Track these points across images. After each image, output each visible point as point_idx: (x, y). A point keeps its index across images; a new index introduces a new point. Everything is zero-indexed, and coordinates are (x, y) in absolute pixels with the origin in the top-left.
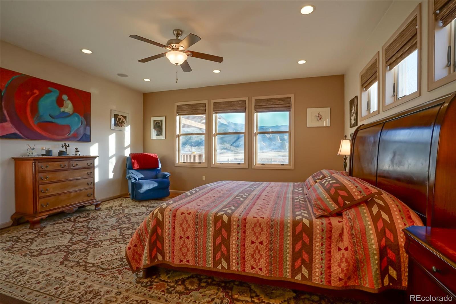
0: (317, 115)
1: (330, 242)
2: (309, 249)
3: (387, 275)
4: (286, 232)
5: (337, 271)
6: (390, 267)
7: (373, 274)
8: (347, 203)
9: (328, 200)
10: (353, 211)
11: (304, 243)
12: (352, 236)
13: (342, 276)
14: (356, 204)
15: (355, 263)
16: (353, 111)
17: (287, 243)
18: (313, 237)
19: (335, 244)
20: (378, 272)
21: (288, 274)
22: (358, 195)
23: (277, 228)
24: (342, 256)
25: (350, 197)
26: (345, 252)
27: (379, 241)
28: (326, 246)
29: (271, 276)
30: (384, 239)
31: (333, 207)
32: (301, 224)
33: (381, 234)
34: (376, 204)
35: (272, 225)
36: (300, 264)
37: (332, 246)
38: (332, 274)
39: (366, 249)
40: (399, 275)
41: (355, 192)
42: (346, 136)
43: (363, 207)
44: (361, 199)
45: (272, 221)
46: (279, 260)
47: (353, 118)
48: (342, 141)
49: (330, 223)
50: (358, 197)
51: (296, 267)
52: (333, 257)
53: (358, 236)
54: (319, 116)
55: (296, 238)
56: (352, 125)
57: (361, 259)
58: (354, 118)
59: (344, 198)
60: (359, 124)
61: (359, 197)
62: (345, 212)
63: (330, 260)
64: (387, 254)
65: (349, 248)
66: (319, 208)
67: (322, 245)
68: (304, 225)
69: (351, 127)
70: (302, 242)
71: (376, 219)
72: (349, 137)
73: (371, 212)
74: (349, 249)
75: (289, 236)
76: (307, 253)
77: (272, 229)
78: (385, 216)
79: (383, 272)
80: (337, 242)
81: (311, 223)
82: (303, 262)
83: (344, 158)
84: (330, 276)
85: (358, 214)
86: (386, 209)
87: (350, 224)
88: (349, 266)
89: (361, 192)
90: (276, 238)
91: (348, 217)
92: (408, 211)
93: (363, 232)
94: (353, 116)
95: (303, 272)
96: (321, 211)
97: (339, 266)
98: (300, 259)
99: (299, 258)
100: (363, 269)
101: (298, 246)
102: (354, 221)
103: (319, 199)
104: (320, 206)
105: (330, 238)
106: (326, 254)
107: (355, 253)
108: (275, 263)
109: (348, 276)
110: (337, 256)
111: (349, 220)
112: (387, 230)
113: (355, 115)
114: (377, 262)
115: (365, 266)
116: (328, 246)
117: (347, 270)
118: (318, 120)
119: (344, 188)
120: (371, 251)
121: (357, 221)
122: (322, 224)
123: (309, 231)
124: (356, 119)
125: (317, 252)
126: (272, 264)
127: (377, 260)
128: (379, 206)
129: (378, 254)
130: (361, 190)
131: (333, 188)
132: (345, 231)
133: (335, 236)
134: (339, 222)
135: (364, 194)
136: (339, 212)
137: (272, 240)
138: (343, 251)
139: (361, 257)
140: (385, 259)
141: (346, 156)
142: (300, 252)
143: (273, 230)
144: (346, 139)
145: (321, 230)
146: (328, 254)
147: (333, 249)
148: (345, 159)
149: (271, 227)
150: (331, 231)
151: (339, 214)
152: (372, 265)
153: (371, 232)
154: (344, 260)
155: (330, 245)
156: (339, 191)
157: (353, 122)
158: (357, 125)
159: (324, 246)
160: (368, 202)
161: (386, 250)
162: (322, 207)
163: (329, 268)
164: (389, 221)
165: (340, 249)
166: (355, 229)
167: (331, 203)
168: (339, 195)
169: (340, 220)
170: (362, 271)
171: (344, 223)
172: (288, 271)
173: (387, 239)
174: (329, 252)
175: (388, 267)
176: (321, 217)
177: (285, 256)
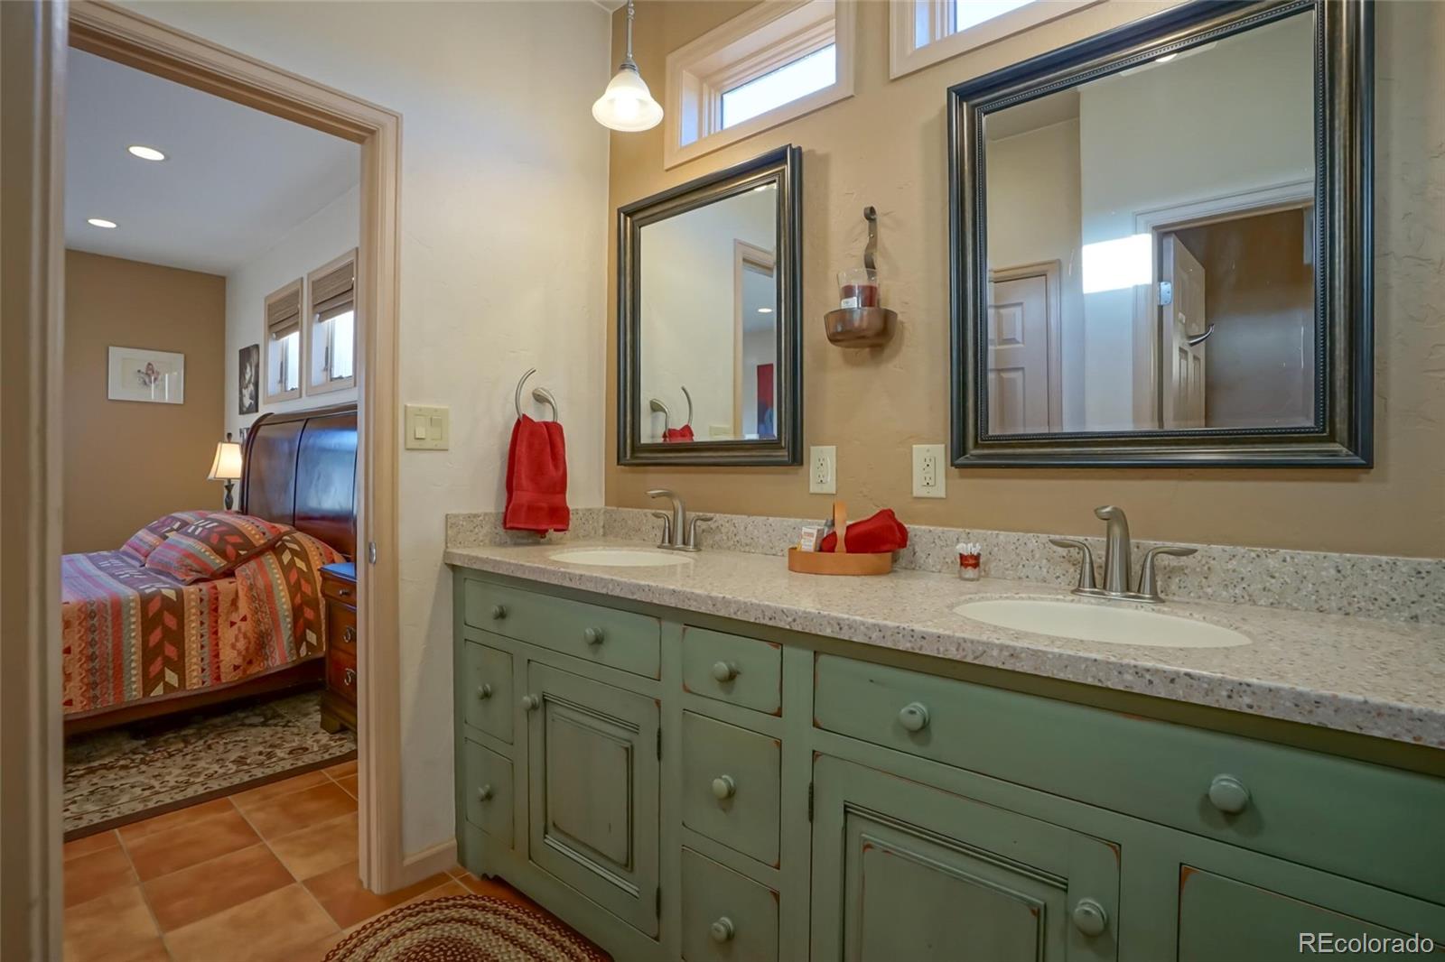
0: (144, 370)
1: (215, 616)
2: (177, 638)
3: (304, 643)
4: (128, 618)
5: (229, 657)
6: (308, 631)
7: (285, 643)
8: (242, 553)
9: (207, 553)
10: (253, 564)
11: (166, 630)
12: (252, 599)
13: (238, 661)
14: (257, 553)
15: (258, 639)
16: (247, 377)
17: (130, 637)
18: (183, 616)
19: (224, 618)
20: (291, 639)
21: (134, 693)
22: (259, 539)
23: (105, 615)
24: (237, 632)
25: (247, 543)
26: (243, 624)
27: (292, 599)
28: (209, 625)
29: (96, 708)
30: (299, 595)
31: (218, 562)
32: (158, 598)
33: (294, 589)
34: (287, 551)
35: (92, 611)
36: (161, 667)
37: (219, 621)
38: (221, 665)
39: (274, 613)
40: (319, 639)
41: (255, 534)
42: (229, 435)
43: (269, 557)
44: (265, 544)
45: (92, 605)
46: (114, 673)
47: (247, 393)
48: (219, 445)
49: (215, 588)
50: (259, 541)
51: (152, 674)
52: (222, 638)
53: (261, 597)
54: (150, 372)
55: (149, 623)
56: (245, 409)
57: (267, 630)
58: (251, 394)
59: (237, 547)
60: (263, 410)
61: (262, 542)
62: (239, 569)
63: (217, 645)
64: (303, 613)
65: (249, 616)
66: (191, 570)
67: (202, 623)
68: (165, 599)
69: (242, 412)
70: (163, 628)
71: (287, 569)
72: (236, 436)
73: (281, 562)
74: (249, 619)
75: (134, 623)
76: (173, 645)
77: (93, 618)
78: (300, 564)
79: (299, 639)
80: (229, 613)
81: (180, 594)
82: (168, 662)
83: (226, 487)
84: (218, 667)
85: (261, 567)
86: (303, 555)
87: (249, 582)
88: (250, 643)
89: (264, 534)
90: (103, 634)
91: (244, 573)
92: (332, 553)
93: (269, 590)
94: (247, 387)
95: (167, 679)
96: (194, 573)
97: (233, 646)
98: (159, 659)
99: (156, 658)
100: (271, 643)
101: (156, 637)
102: (254, 578)
103: (189, 555)
104: (191, 566)
105: (216, 610)
106: (209, 638)
107: (258, 622)
108: (104, 681)
109: (248, 659)
110: (227, 635)
111: (247, 577)
112: (303, 582)
113: (251, 387)
114: (289, 626)
115: (274, 639)
116: (214, 624)
117: (247, 649)
118: (145, 383)
119: (235, 531)
120: (281, 614)
121: (259, 577)
122: (200, 590)
123: (176, 607)
124: (255, 397)
125: (194, 638)
126: (97, 685)
127: (290, 623)
128: (293, 552)
129: (292, 616)
130: (265, 530)
131: (215, 534)
132: (241, 594)
133: (224, 605)
134: (231, 583)
135: (269, 536)
136: (228, 570)
137: (93, 639)
138: (239, 624)
139: (267, 627)
140: (301, 621)
141: (229, 480)
142: (160, 645)
143: (95, 619)
144: (229, 442)
145: (199, 601)
146: (214, 636)
147: (221, 626)
148: (229, 488)
149: (91, 615)
150: (217, 599)
151: (229, 574)
152: (283, 632)
153: (281, 588)
154: (241, 636)
155: (216, 622)
156: (227, 537)
157: (247, 402)
158: (257, 411)
159: (206, 626)
160: (275, 547)
161: (302, 609)
162: (196, 566)
163: (217, 656)
164: (305, 570)
165: (233, 624)
166: (257, 588)
167: (212, 557)
168: (228, 543)
169: (231, 580)
170: (270, 646)
171: (239, 582)
172: (134, 686)
173: (303, 594)
174: (216, 633)
175: (305, 632)
176: (196, 581)
177: (128, 662)
